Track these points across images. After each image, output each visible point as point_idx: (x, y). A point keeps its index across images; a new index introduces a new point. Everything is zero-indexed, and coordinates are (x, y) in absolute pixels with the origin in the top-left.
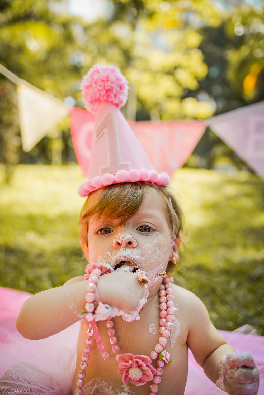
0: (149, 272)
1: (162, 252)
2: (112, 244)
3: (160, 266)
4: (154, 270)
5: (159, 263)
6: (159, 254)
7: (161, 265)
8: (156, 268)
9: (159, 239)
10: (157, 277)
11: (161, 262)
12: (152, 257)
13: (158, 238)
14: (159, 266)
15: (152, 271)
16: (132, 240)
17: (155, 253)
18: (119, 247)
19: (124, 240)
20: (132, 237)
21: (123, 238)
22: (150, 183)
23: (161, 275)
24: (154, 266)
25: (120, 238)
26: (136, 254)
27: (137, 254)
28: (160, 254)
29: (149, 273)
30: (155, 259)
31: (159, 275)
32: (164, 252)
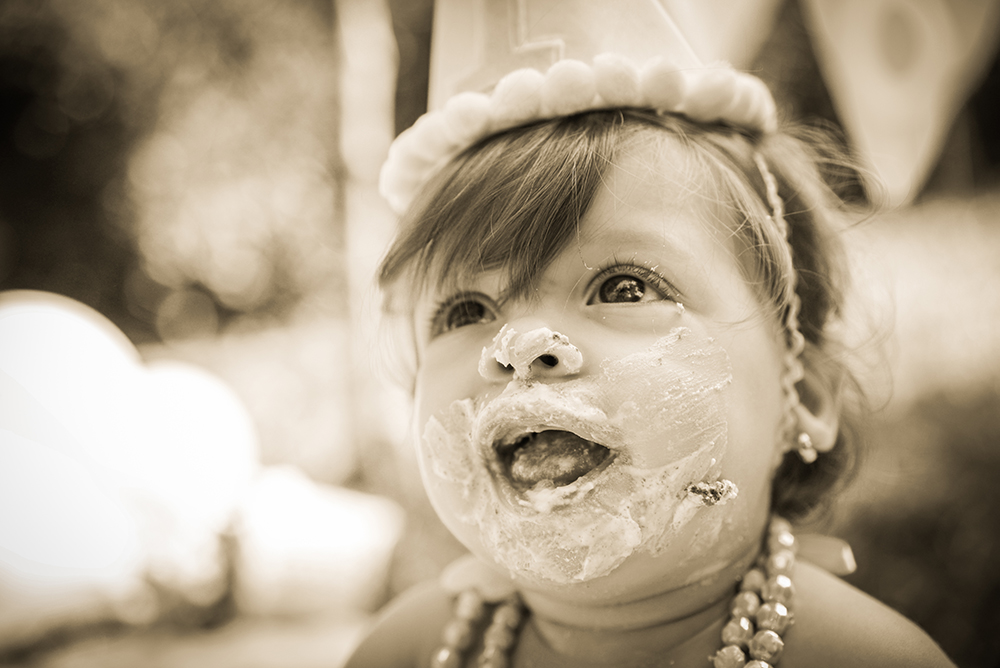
0: (648, 472)
1: (706, 390)
2: (478, 366)
3: (701, 450)
4: (668, 466)
5: (696, 437)
6: (693, 397)
7: (704, 448)
8: (679, 458)
9: (682, 332)
10: (685, 501)
11: (703, 434)
12: (659, 410)
13: (680, 329)
14: (697, 449)
15: (663, 469)
16: (551, 348)
17: (674, 391)
18: (502, 378)
19: (516, 351)
20: (551, 336)
21: (512, 342)
22: (647, 115)
23: (705, 493)
24: (669, 449)
25: (501, 344)
26: (581, 399)
27: (590, 401)
28: (697, 395)
29: (649, 476)
30: (672, 417)
31: (694, 490)
32: (716, 391)
